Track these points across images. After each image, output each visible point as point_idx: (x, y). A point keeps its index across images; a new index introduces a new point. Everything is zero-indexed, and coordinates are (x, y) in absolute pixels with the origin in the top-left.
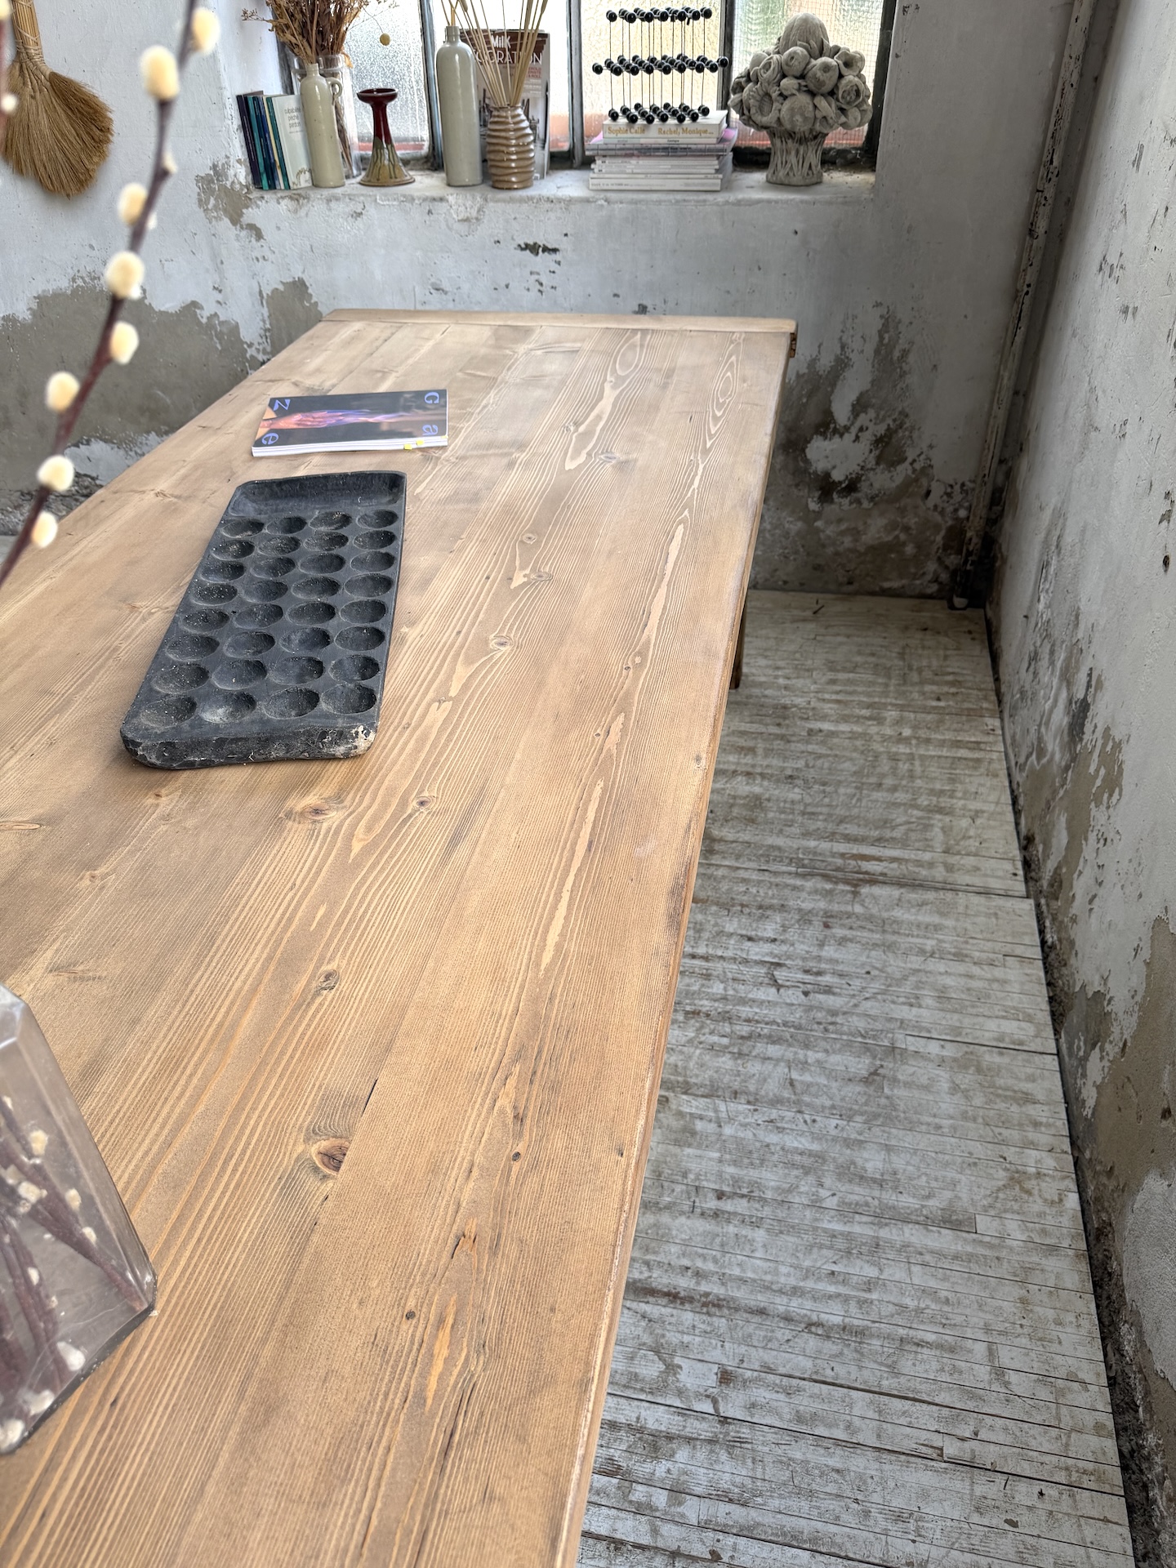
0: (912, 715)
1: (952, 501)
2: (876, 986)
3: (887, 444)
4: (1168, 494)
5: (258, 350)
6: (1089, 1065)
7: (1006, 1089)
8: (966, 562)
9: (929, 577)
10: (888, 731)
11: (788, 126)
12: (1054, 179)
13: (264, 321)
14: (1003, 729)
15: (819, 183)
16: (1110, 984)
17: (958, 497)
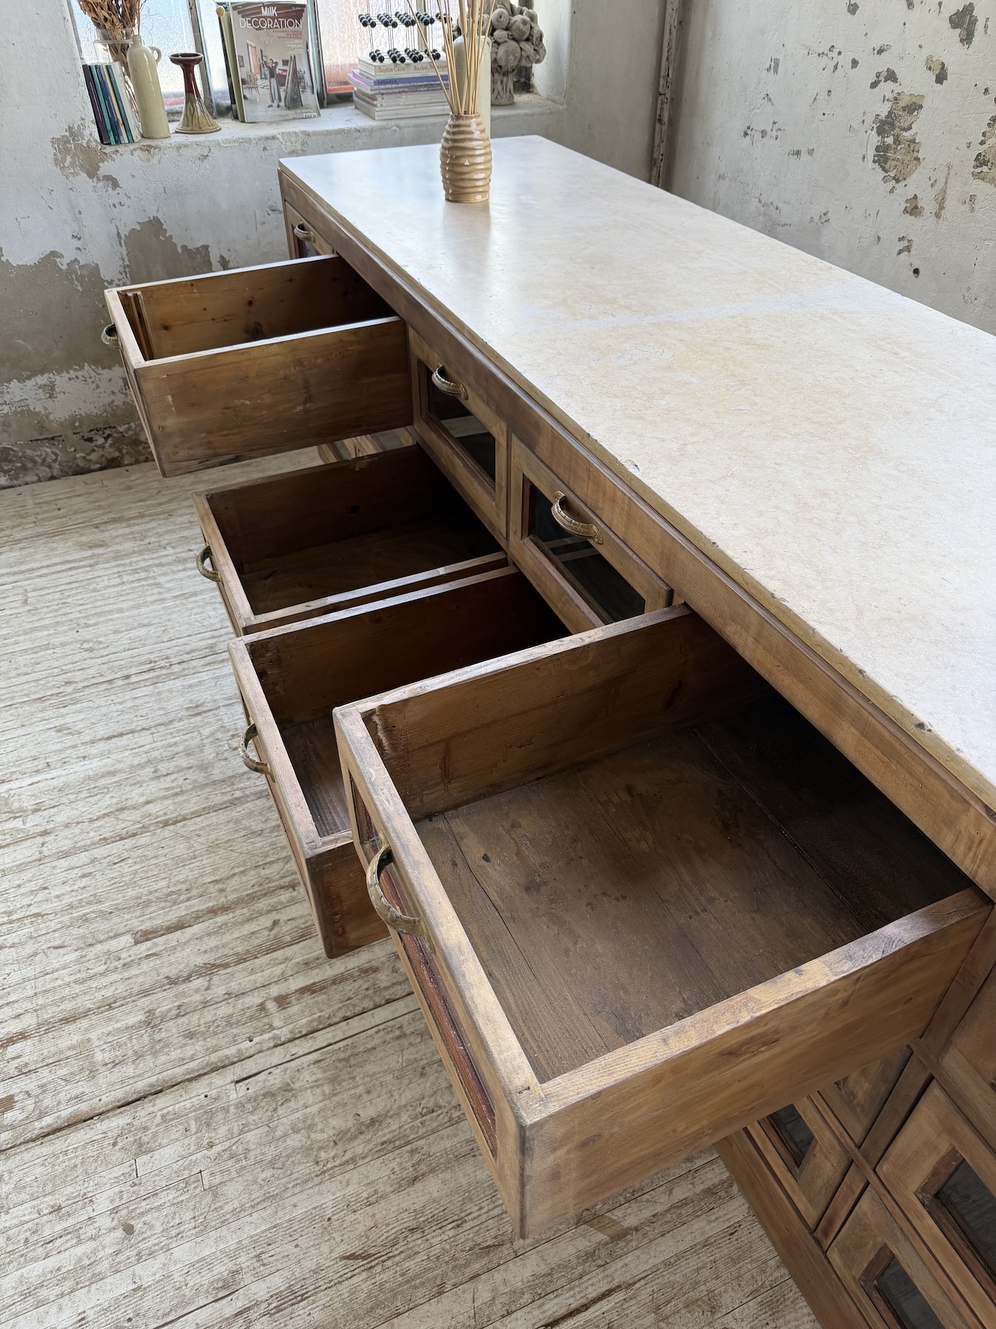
4: (902, 238)
11: (503, 64)
13: (123, 260)
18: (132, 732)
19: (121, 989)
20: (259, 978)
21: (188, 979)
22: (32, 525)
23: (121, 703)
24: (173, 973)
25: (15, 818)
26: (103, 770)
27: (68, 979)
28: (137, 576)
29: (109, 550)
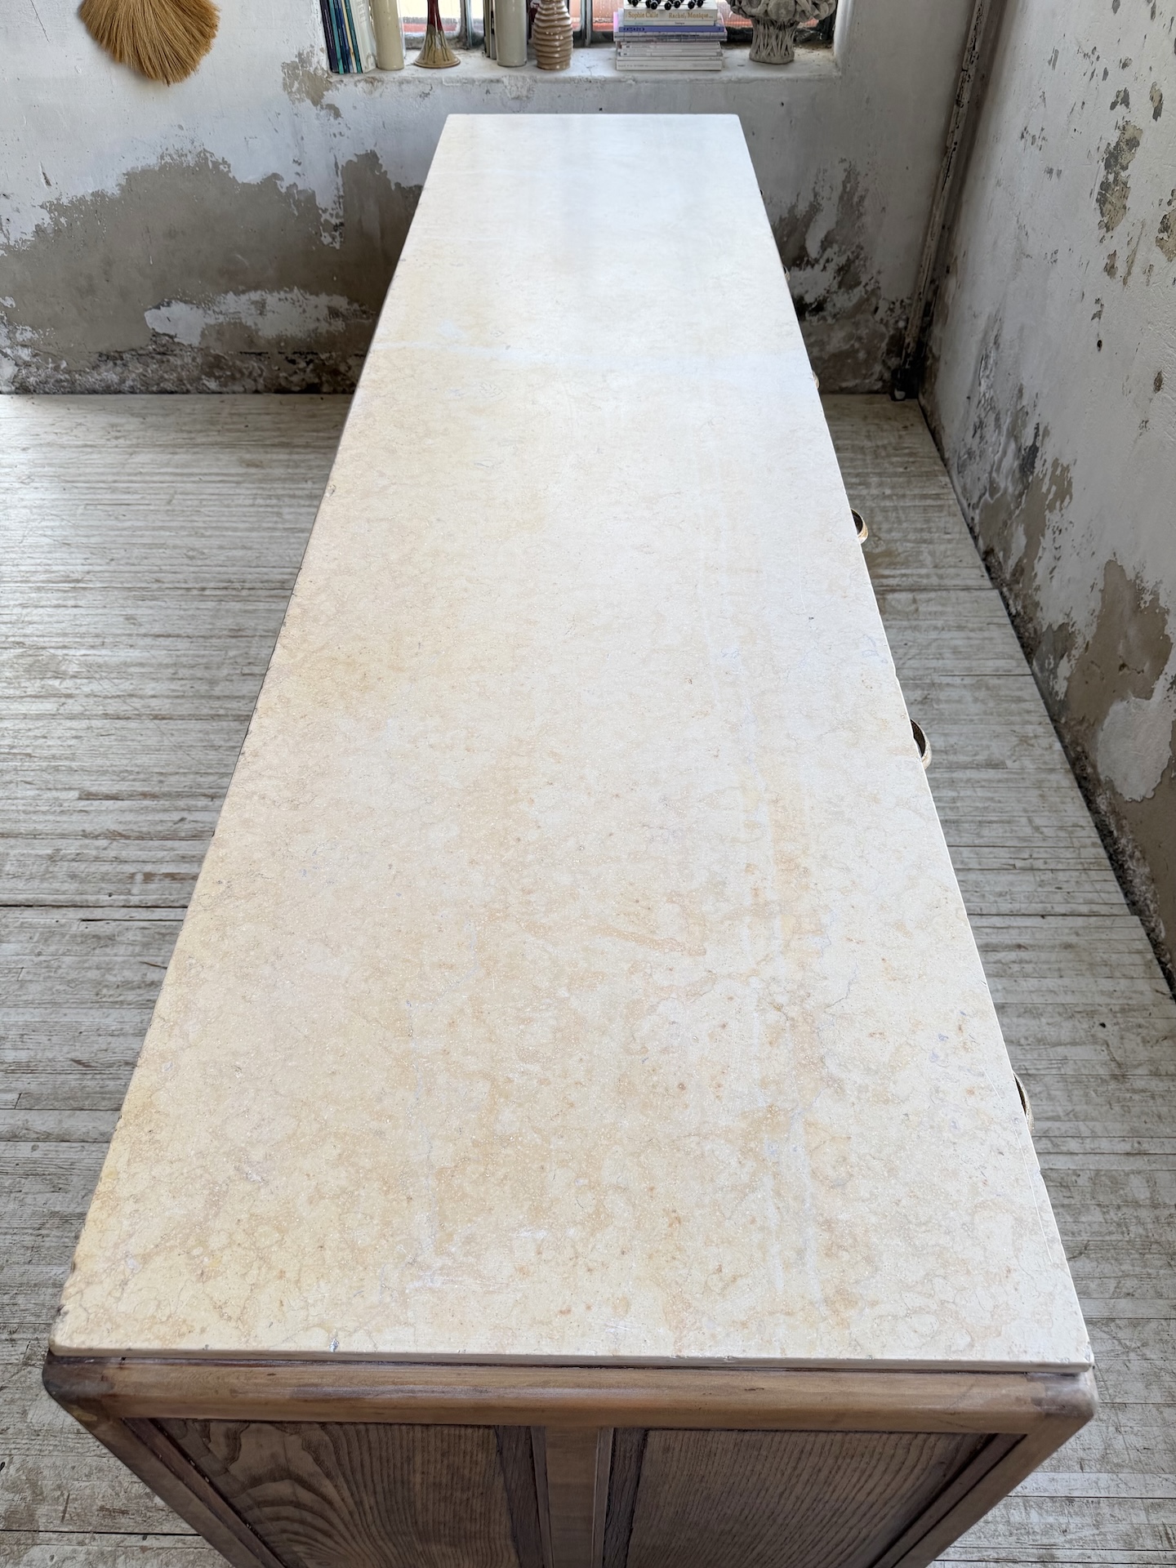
0: (889, 480)
1: (894, 315)
2: (913, 651)
3: (847, 271)
4: (1098, 301)
5: (331, 215)
6: (1059, 670)
7: (1006, 696)
8: (904, 363)
9: (876, 376)
10: (874, 491)
11: (774, 17)
12: (975, 61)
13: (338, 190)
14: (952, 482)
15: (792, 61)
16: (1072, 615)
17: (898, 311)
18: (178, 636)
19: (48, 828)
20: (143, 855)
21: (96, 837)
22: (216, 433)
23: (185, 610)
24: (89, 828)
25: (57, 678)
26: (139, 661)
27: (20, 808)
28: (268, 502)
29: (263, 471)
